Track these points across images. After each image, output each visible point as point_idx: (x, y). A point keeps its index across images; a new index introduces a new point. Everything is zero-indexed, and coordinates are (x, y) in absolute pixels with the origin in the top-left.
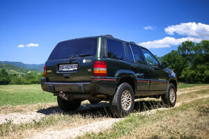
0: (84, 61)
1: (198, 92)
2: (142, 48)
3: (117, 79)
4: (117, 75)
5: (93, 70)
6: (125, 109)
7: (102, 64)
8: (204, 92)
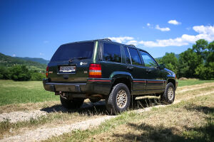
0: (81, 64)
1: (202, 90)
2: (141, 50)
3: (112, 80)
4: (112, 76)
5: (88, 72)
6: (120, 107)
7: (98, 66)
8: (208, 89)
